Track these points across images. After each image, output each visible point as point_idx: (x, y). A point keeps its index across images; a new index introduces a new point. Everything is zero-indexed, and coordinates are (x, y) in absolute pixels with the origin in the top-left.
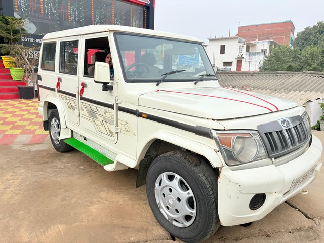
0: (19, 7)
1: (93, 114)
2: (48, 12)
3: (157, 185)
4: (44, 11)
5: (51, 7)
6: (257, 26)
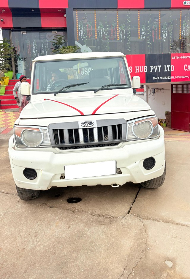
0: (80, 37)
2: (100, 37)
4: (98, 37)
5: (103, 31)
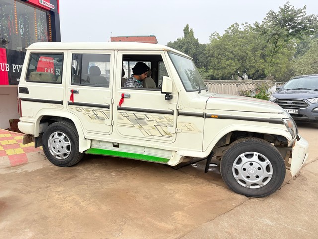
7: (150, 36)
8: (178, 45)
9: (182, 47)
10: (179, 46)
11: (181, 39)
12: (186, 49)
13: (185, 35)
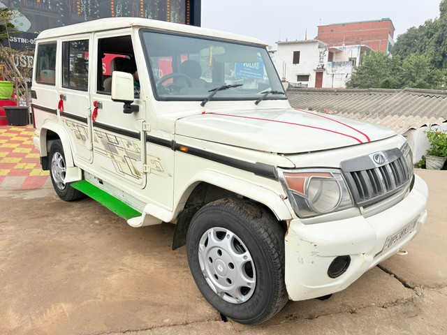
1: (111, 147)
3: (201, 245)
6: (344, 25)
7: (383, 20)
8: (426, 31)
9: (432, 35)
10: (427, 34)
11: (433, 21)
12: (438, 38)
13: (441, 15)
